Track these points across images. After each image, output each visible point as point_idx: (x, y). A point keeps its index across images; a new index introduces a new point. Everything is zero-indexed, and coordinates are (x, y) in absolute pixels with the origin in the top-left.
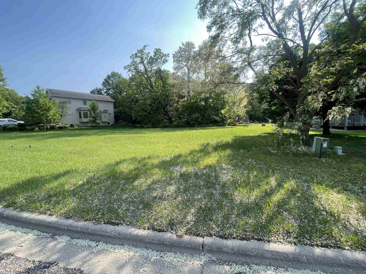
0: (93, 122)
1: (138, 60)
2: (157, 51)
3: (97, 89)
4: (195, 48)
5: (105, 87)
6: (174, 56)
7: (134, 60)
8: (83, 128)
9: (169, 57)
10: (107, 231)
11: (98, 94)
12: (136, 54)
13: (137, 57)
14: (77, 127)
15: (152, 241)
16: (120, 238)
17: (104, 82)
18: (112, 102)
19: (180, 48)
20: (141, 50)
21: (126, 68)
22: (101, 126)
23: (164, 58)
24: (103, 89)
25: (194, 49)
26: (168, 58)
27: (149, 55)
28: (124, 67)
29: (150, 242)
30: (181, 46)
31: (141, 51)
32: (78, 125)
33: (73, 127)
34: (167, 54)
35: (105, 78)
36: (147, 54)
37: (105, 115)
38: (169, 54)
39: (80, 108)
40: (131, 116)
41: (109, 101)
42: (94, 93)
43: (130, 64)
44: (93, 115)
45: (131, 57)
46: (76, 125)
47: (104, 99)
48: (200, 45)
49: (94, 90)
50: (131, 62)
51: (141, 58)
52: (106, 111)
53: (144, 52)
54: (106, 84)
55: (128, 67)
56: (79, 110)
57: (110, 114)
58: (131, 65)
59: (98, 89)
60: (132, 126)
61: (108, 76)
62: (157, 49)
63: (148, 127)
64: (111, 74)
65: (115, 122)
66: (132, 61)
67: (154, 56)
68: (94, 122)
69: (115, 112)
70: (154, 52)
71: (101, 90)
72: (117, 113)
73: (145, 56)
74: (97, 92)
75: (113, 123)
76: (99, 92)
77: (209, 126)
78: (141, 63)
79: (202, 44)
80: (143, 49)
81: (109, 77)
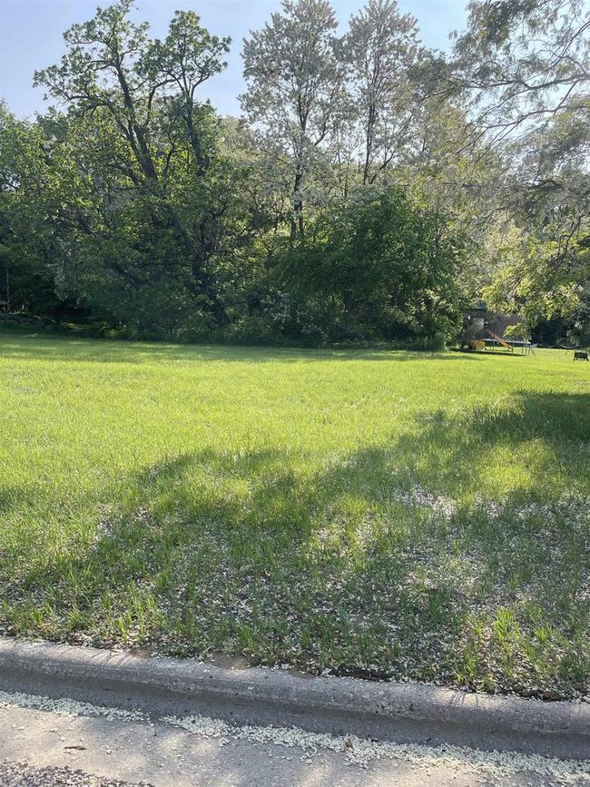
1: (96, 50)
2: (183, 25)
4: (336, 25)
6: (250, 51)
7: (77, 50)
9: (227, 50)
10: (363, 699)
12: (90, 25)
13: (95, 38)
15: (537, 729)
16: (416, 720)
19: (276, 18)
20: (111, 10)
21: (41, 80)
23: (207, 53)
25: (331, 31)
26: (222, 57)
27: (143, 35)
28: (36, 73)
29: (532, 732)
30: (281, 11)
31: (112, 16)
34: (224, 39)
36: (138, 31)
38: (229, 41)
43: (60, 66)
45: (65, 36)
48: (357, 14)
50: (64, 57)
51: (107, 42)
53: (126, 18)
55: (51, 75)
58: (64, 69)
60: (49, 327)
62: (183, 13)
66: (69, 51)
67: (169, 40)
70: (171, 26)
73: (130, 38)
77: (376, 348)
78: (108, 63)
79: (364, 12)
80: (119, 7)
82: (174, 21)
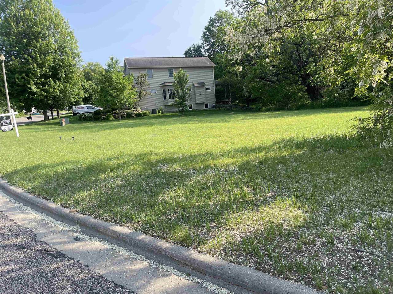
0: (180, 104)
3: (194, 47)
5: (206, 41)
8: (167, 114)
14: (160, 114)
17: (204, 33)
18: (213, 67)
22: (194, 111)
24: (203, 45)
32: (162, 111)
33: (156, 113)
35: (207, 25)
37: (201, 91)
39: (164, 83)
42: (190, 55)
44: (181, 93)
46: (159, 111)
47: (200, 64)
49: (190, 49)
52: (201, 85)
54: (209, 35)
56: (163, 86)
57: (209, 89)
61: (211, 20)
65: (217, 102)
68: (182, 104)
69: (216, 85)
72: (220, 87)
74: (195, 52)
75: (214, 105)
76: (197, 51)
81: (212, 22)
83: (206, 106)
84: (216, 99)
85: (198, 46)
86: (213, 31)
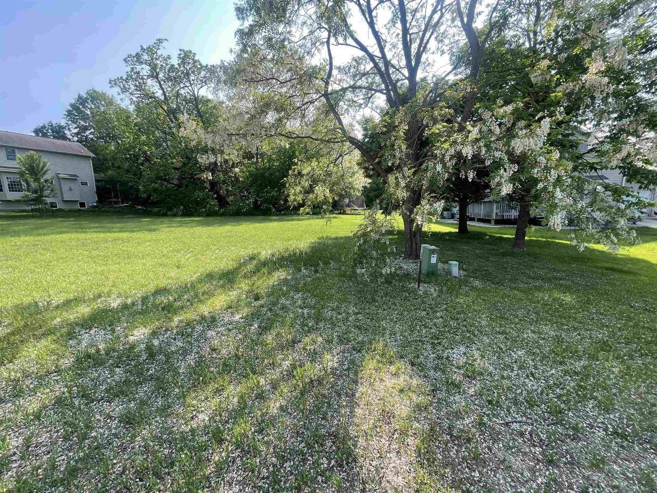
0: (34, 200)
1: (145, 70)
2: (185, 56)
3: (52, 126)
5: (73, 122)
7: (133, 68)
11: (54, 137)
12: (138, 55)
13: (142, 63)
17: (69, 111)
18: (90, 157)
20: (149, 48)
21: (115, 84)
22: (60, 210)
24: (69, 126)
27: (168, 62)
28: (111, 81)
31: (150, 50)
35: (73, 101)
36: (166, 60)
37: (73, 185)
40: (138, 190)
41: (82, 154)
42: (45, 135)
43: (125, 77)
44: (34, 185)
45: (125, 60)
47: (67, 150)
49: (44, 127)
50: (127, 72)
51: (150, 65)
52: (73, 178)
53: (159, 52)
54: (77, 116)
55: (120, 82)
57: (86, 184)
58: (127, 79)
59: (54, 125)
61: (80, 97)
62: (184, 50)
63: (175, 215)
64: (87, 93)
66: (129, 69)
67: (179, 65)
68: (38, 200)
69: (97, 181)
70: (179, 57)
71: (63, 128)
72: (104, 183)
74: (53, 132)
75: (95, 204)
76: (59, 133)
78: (152, 76)
80: (154, 46)
81: (82, 101)
82: (180, 55)
83: (82, 205)
84: (98, 197)
85: (58, 126)
86: (84, 112)
